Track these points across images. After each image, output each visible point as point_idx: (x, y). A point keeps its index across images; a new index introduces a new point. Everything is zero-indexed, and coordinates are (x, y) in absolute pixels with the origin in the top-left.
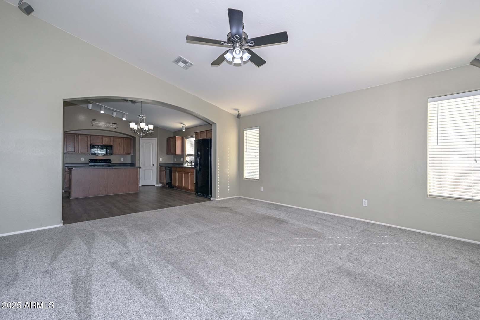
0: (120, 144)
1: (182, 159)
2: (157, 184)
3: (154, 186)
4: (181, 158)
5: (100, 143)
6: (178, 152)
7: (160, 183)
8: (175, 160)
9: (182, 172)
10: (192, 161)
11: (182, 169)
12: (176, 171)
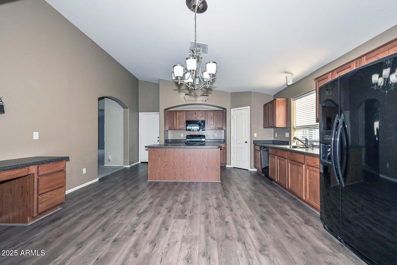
0: (212, 118)
1: (287, 135)
2: (250, 168)
3: (248, 170)
4: (286, 133)
5: (194, 118)
6: (280, 122)
7: (255, 167)
8: (276, 136)
9: (286, 159)
10: (306, 139)
11: (286, 154)
12: (275, 155)
